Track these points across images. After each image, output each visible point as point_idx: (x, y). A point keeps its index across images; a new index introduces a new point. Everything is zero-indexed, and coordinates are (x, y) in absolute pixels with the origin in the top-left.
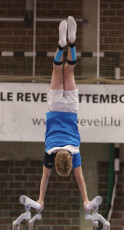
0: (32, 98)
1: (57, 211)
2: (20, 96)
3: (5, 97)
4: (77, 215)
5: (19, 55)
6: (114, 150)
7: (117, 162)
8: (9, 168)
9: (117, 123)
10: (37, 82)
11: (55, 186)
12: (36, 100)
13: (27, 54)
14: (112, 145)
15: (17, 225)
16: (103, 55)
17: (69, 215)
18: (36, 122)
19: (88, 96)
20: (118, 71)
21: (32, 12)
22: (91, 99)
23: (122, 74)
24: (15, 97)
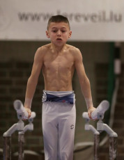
6: (114, 50)
15: (8, 137)
18: (23, 17)
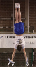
0: (13, 38)
1: (19, 65)
2: (10, 37)
3: (7, 37)
4: (24, 66)
5: (10, 27)
6: (33, 50)
7: (34, 53)
8: (8, 55)
9: (33, 43)
10: (14, 34)
11: (19, 59)
12: (14, 38)
13: (12, 27)
14: (33, 48)
16: (30, 27)
17: (22, 66)
18: (14, 43)
19: (26, 37)
20: (33, 31)
21: (13, 17)
22: (27, 37)
23: (34, 32)
24: (9, 37)
